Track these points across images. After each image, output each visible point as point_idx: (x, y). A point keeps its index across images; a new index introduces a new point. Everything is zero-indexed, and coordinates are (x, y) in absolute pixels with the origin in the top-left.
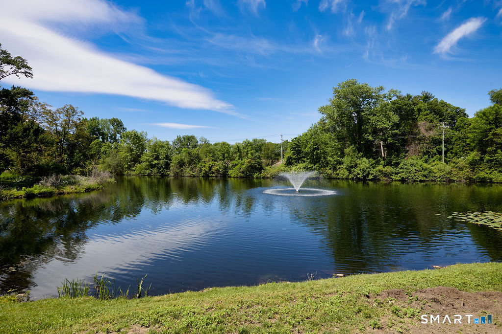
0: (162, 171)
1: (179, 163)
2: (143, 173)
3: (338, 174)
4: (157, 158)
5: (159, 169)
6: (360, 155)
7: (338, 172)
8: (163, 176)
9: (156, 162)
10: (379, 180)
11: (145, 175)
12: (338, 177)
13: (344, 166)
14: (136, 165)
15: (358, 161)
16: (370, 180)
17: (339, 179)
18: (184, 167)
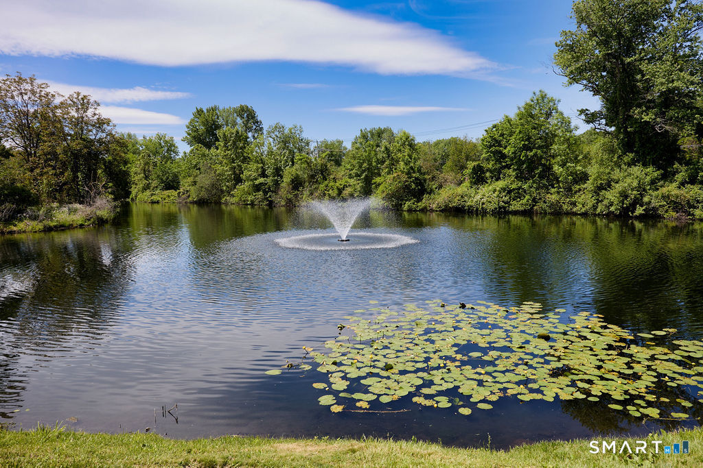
0: (270, 196)
1: (293, 181)
2: (244, 201)
3: (574, 204)
4: (263, 175)
5: (265, 193)
6: (626, 159)
7: (573, 200)
8: (271, 204)
9: (261, 180)
10: (660, 217)
11: (247, 204)
12: (574, 210)
13: (589, 185)
14: (237, 187)
15: (617, 174)
16: (637, 218)
17: (575, 214)
18: (301, 189)
